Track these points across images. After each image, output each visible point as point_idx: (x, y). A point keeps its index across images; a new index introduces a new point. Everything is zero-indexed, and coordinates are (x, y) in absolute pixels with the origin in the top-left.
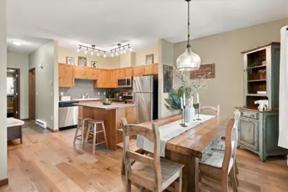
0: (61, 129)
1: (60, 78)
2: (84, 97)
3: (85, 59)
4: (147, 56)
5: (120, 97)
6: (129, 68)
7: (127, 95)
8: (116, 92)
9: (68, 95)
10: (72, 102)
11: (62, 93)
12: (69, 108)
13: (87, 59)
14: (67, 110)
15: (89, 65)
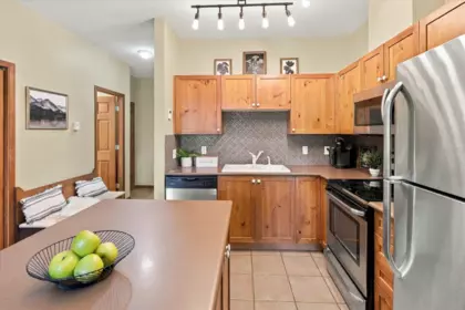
2: (254, 160)
5: (374, 173)
11: (204, 150)
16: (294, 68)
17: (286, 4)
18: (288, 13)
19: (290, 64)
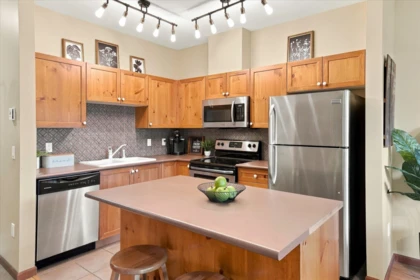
0: (42, 265)
1: (40, 100)
2: (111, 154)
3: (114, 48)
4: (292, 40)
5: (207, 154)
6: (238, 74)
7: (226, 146)
8: (195, 139)
9: (68, 151)
10: (78, 176)
11: (49, 147)
12: (70, 192)
13: (121, 50)
14: (64, 199)
15: (125, 64)
16: (141, 67)
17: (173, 25)
18: (173, 32)
19: (139, 63)
